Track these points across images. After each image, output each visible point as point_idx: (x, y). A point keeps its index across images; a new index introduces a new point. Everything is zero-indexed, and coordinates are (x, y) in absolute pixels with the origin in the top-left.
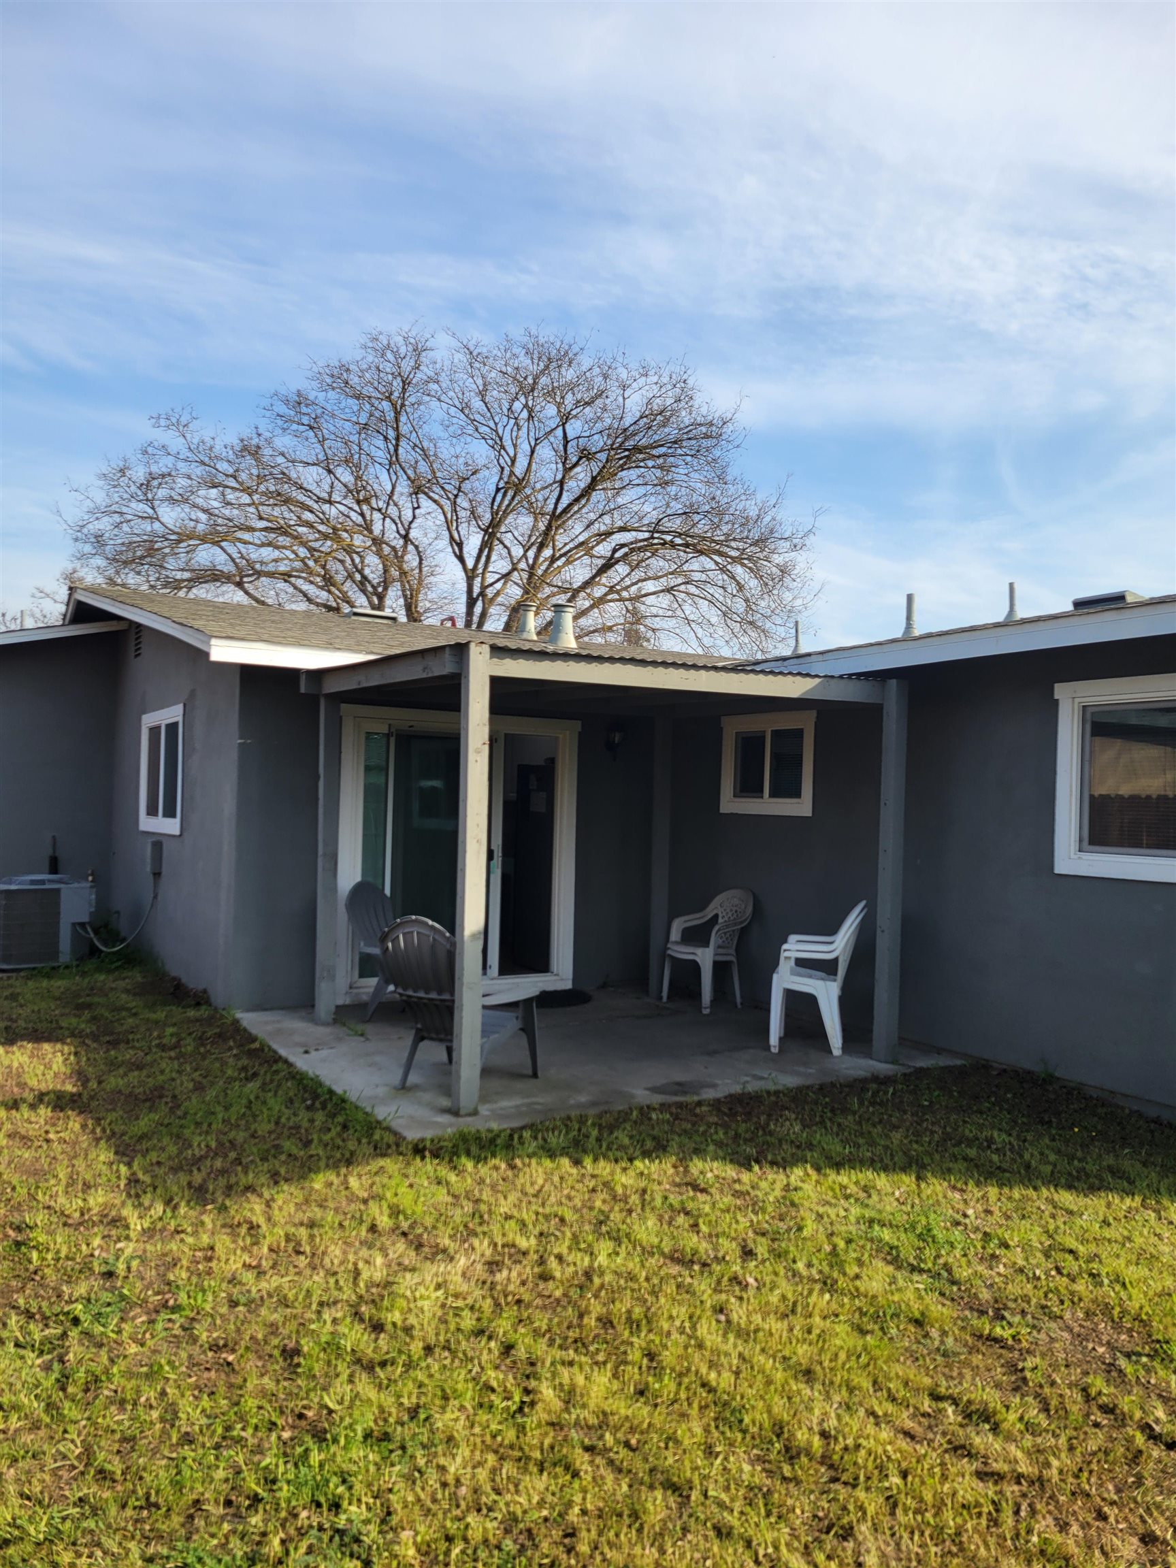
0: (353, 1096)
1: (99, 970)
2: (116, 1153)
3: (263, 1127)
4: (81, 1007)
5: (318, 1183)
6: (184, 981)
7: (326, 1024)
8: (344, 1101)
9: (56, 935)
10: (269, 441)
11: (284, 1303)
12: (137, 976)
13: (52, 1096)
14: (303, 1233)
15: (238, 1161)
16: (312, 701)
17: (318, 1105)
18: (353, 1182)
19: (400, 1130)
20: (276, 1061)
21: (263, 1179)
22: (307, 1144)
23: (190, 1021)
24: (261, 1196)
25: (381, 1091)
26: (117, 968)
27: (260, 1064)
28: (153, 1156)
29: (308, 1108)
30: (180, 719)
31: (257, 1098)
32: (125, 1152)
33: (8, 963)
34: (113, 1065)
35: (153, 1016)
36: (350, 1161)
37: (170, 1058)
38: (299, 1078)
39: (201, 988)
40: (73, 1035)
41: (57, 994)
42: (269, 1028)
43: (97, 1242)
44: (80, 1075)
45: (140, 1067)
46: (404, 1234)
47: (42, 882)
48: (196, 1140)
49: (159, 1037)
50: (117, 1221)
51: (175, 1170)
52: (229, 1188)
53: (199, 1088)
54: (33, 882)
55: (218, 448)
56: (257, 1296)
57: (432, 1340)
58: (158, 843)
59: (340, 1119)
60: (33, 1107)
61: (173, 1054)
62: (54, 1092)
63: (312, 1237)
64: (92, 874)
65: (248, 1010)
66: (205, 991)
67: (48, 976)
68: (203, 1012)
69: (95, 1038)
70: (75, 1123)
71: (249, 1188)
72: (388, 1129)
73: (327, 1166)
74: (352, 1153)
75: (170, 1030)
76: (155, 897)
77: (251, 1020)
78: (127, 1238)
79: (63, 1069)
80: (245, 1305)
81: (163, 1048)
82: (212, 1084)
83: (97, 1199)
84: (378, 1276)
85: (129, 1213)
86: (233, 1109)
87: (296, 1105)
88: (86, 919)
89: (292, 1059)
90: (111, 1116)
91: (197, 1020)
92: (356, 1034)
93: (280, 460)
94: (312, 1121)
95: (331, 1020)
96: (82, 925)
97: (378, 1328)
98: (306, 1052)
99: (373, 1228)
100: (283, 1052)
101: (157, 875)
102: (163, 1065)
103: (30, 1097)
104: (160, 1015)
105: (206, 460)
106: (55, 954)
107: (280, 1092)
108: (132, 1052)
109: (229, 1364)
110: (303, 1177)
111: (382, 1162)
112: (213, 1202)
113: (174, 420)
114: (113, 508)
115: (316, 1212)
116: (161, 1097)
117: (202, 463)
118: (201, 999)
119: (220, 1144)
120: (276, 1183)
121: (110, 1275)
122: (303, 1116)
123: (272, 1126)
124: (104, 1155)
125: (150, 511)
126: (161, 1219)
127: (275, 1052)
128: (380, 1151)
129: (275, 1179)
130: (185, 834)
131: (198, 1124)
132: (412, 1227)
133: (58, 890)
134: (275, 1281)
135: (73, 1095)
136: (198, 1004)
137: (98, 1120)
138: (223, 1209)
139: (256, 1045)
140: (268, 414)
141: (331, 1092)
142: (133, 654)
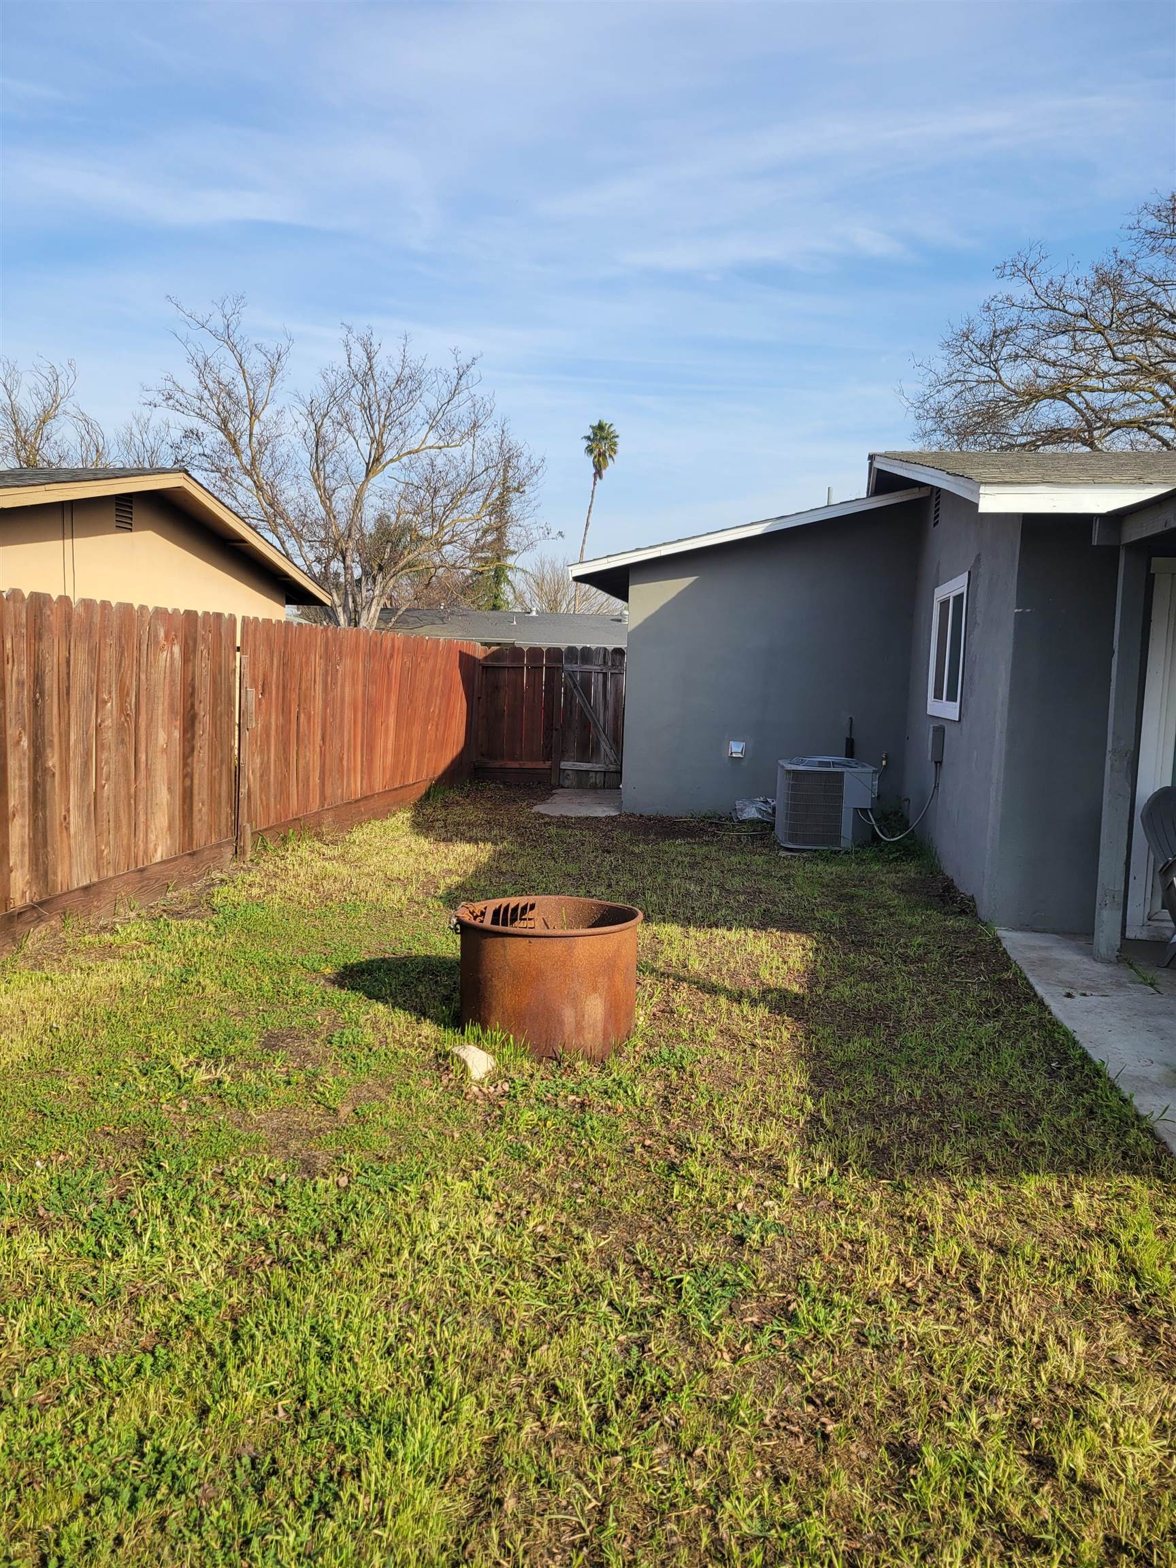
0: (1111, 1070)
1: (876, 859)
2: (812, 1078)
3: (984, 1087)
4: (842, 898)
5: (1030, 1186)
6: (956, 882)
7: (1107, 962)
8: (1099, 1074)
9: (838, 819)
10: (1132, 265)
11: (926, 1365)
12: (911, 870)
13: (775, 995)
14: (987, 1259)
15: (937, 1127)
16: (1110, 554)
17: (1063, 1072)
18: (1079, 1200)
19: (1167, 1138)
20: (1027, 1001)
21: (960, 1161)
22: (1033, 1124)
23: (946, 932)
24: (950, 1183)
25: (1155, 1072)
26: (896, 859)
27: (1008, 1001)
28: (845, 1094)
29: (1052, 1073)
30: (964, 589)
31: (991, 1044)
32: (820, 1080)
33: (793, 842)
34: (846, 968)
35: (909, 919)
36: (1084, 1166)
37: (909, 973)
38: (1051, 1028)
39: (969, 894)
40: (822, 929)
41: (826, 881)
42: (1033, 955)
43: (747, 1191)
44: (812, 977)
45: (874, 978)
46: (1133, 1310)
47: (827, 764)
48: (901, 1084)
49: (906, 946)
50: (778, 1169)
51: (863, 1117)
52: (917, 1160)
53: (929, 1016)
54: (821, 764)
55: (1069, 288)
56: (896, 1339)
57: (1123, 1530)
58: (940, 730)
59: (1086, 1099)
60: (754, 1003)
61: (913, 968)
62: (779, 990)
63: (997, 1268)
64: (886, 759)
65: (1015, 929)
66: (972, 899)
67: (827, 861)
68: (962, 923)
69: (841, 933)
70: (786, 1031)
71: (939, 1170)
72: (1151, 1132)
73: (1051, 1165)
74: (1090, 1154)
75: (919, 940)
76: (936, 787)
77: (1014, 941)
78: (779, 1196)
79: (798, 966)
80: (875, 1347)
81: (905, 959)
82: (946, 1014)
83: (769, 1135)
84: (1070, 1372)
85: (793, 1164)
86: (957, 1053)
87: (1037, 1064)
88: (867, 805)
89: (1048, 1001)
90: (824, 1032)
91: (955, 932)
92: (1144, 981)
93: (1147, 286)
94: (1048, 1093)
95: (1114, 959)
96: (864, 811)
97: (1043, 1464)
98: (1069, 995)
99: (1086, 1286)
100: (1040, 990)
101: (939, 763)
102: (898, 981)
103: (755, 991)
104: (916, 920)
105: (1054, 303)
106: (837, 839)
107: (1021, 1043)
108: (872, 958)
109: (825, 1437)
110: (1013, 1172)
111: (1128, 1181)
112: (892, 1178)
113: (1021, 266)
114: (954, 377)
115: (1015, 1232)
116: (884, 1019)
117: (1049, 307)
118: (967, 908)
119: (927, 1096)
120: (977, 1170)
121: (741, 1240)
122: (1042, 1081)
123: (997, 1086)
124: (798, 1079)
125: (993, 374)
126: (823, 1181)
127: (1031, 988)
128: (1132, 1163)
129: (978, 1165)
130: (963, 719)
131: (910, 1062)
132: (1148, 1302)
133: (842, 773)
134: (927, 1326)
135: (796, 996)
136: (963, 912)
137: (809, 1033)
138: (900, 1188)
139: (1008, 975)
140: (1135, 234)
141: (1085, 1057)
142: (932, 522)
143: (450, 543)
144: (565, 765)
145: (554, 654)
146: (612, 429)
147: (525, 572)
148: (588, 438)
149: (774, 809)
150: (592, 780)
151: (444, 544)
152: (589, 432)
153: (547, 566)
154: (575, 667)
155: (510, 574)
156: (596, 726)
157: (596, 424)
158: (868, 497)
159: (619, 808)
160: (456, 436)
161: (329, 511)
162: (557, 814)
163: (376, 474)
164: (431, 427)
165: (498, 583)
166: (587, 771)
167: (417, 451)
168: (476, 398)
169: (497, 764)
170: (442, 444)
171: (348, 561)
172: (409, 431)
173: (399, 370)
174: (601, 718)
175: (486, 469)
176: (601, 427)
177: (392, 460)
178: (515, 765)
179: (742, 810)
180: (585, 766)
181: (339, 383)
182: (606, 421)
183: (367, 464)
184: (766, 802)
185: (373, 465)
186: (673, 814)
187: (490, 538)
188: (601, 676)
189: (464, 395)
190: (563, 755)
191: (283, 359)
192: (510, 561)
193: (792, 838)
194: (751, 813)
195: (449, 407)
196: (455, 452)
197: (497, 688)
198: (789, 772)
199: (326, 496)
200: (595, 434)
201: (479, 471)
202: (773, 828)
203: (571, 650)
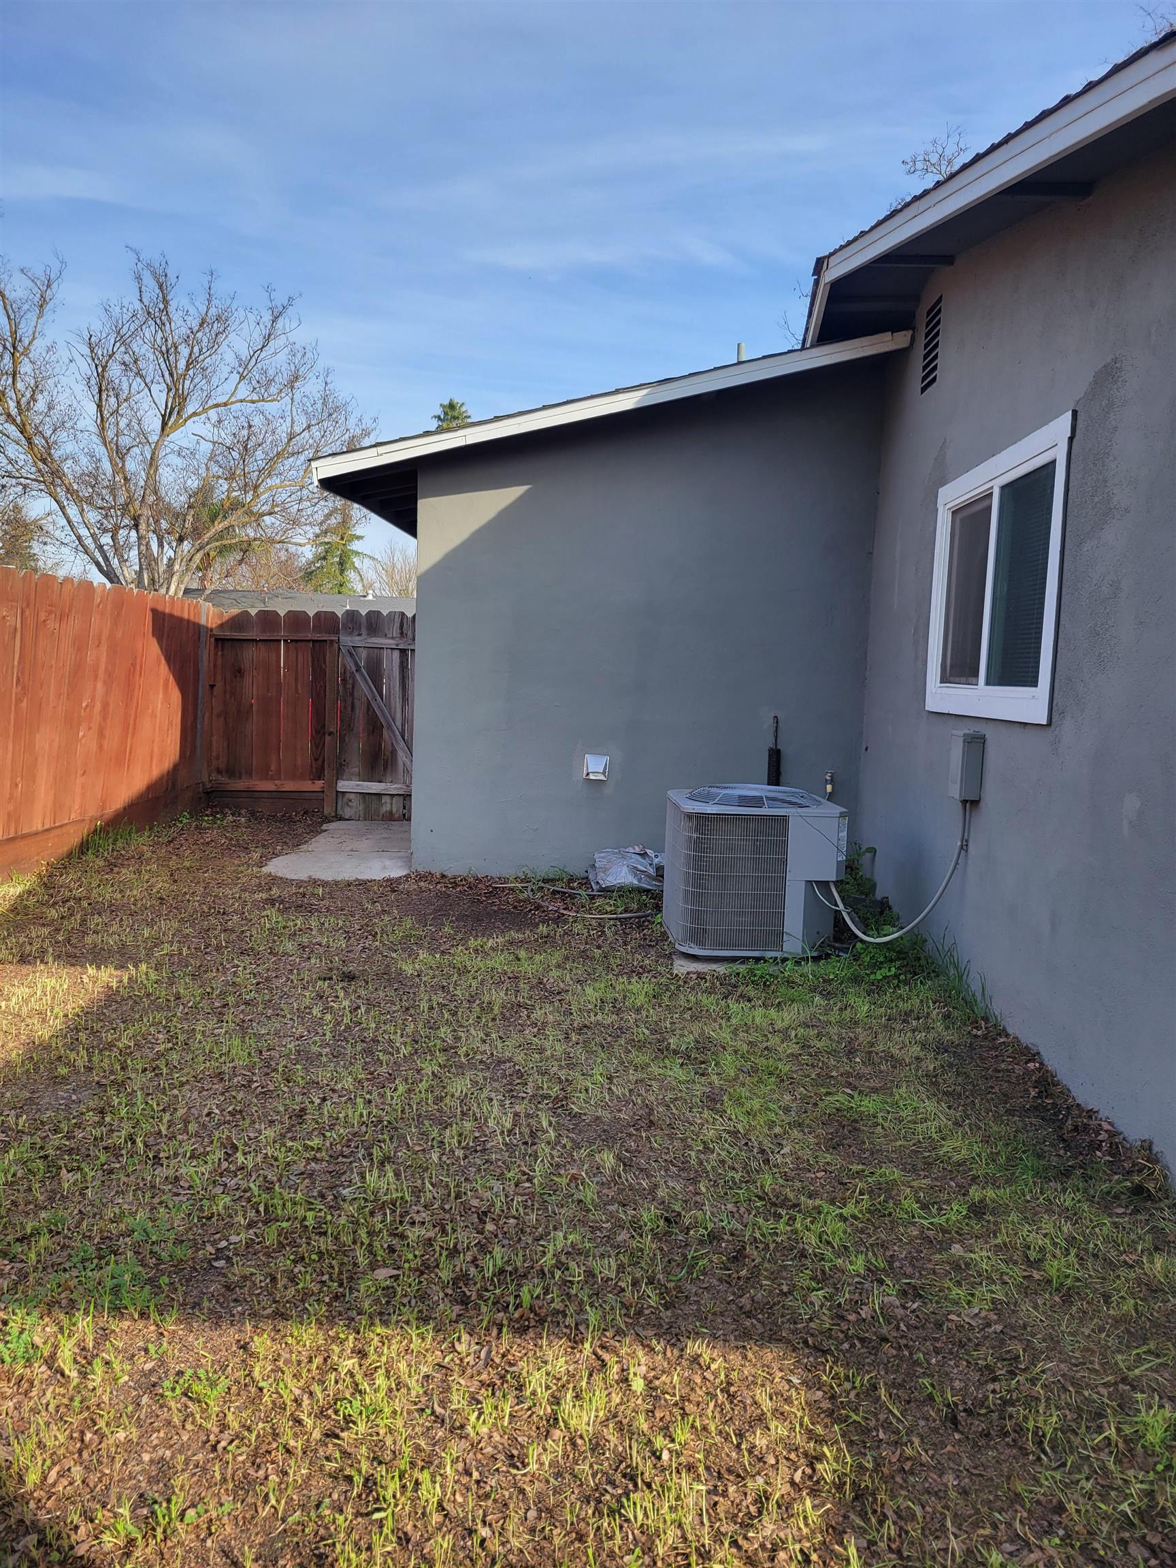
1: (853, 979)
9: (779, 901)
30: (1056, 453)
33: (701, 943)
54: (744, 801)
58: (974, 737)
64: (832, 782)
76: (964, 846)
88: (829, 875)
96: (824, 885)
106: (777, 937)
133: (783, 818)
142: (920, 386)
143: (270, 514)
144: (343, 785)
145: (327, 621)
146: (463, 409)
147: (374, 559)
148: (439, 418)
149: (660, 870)
150: (386, 808)
151: (263, 515)
152: (439, 412)
153: (397, 554)
154: (357, 641)
155: (357, 561)
156: (389, 727)
157: (446, 402)
158: (803, 348)
159: (409, 859)
160: (273, 390)
161: (119, 470)
162: (303, 876)
163: (176, 426)
164: (242, 378)
165: (342, 572)
166: (379, 795)
167: (225, 404)
168: (297, 346)
169: (240, 785)
170: (255, 397)
171: (142, 531)
172: (215, 381)
173: (203, 309)
174: (398, 716)
175: (309, 427)
176: (452, 406)
177: (195, 414)
178: (269, 786)
179: (605, 870)
180: (374, 787)
181: (126, 317)
182: (458, 400)
183: (163, 416)
184: (644, 855)
185: (169, 419)
186: (494, 872)
187: (333, 521)
188: (396, 654)
189: (281, 341)
190: (340, 771)
191: (54, 286)
192: (356, 546)
193: (697, 936)
194: (620, 874)
195: (263, 354)
196: (271, 408)
197: (239, 672)
198: (690, 816)
199: (119, 454)
200: (446, 414)
201: (297, 429)
202: (658, 908)
203: (352, 616)
